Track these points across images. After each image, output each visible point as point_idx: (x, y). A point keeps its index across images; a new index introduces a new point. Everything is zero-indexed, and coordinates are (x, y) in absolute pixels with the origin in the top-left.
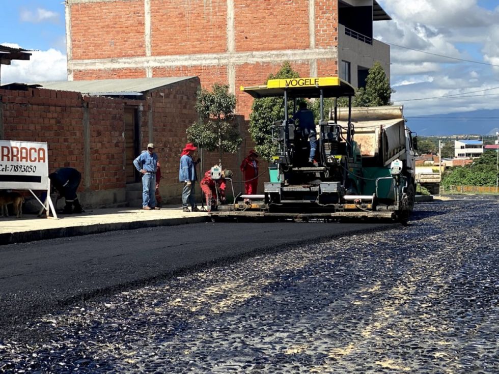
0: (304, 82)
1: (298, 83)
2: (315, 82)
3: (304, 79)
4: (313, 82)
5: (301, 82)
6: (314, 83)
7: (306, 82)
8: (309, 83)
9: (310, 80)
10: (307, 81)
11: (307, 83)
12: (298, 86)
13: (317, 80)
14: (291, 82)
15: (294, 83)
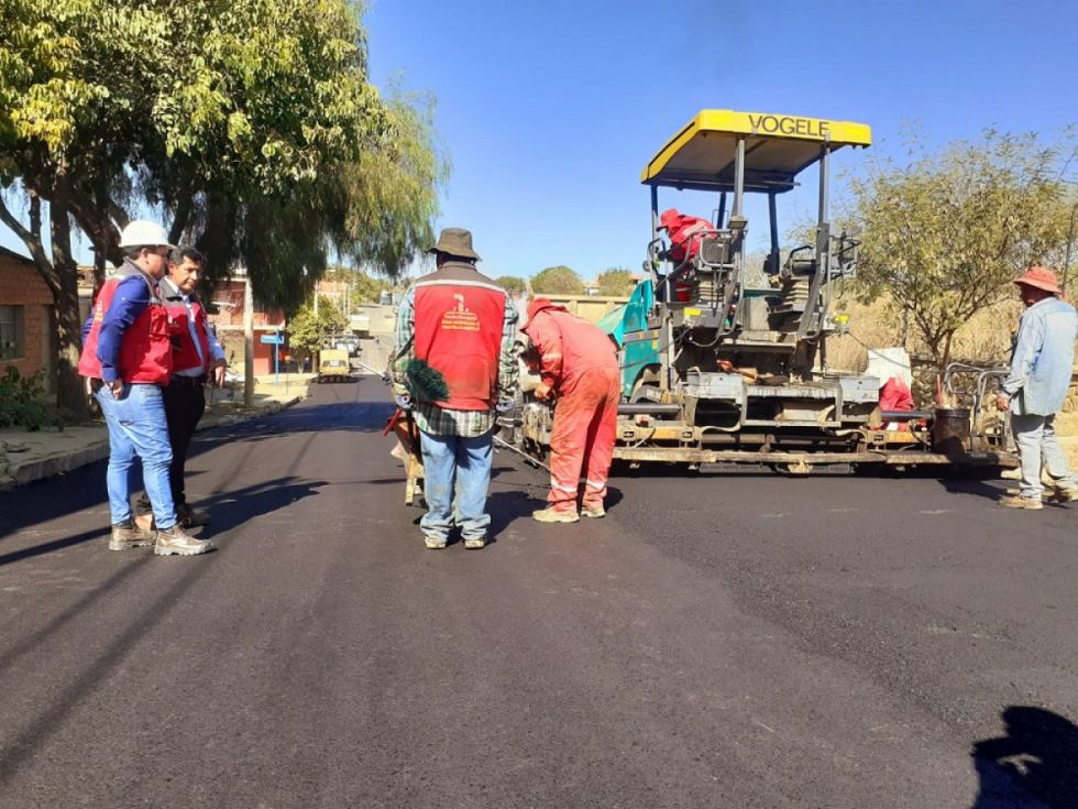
0: (794, 125)
1: (779, 125)
2: (821, 128)
3: (795, 118)
4: (815, 129)
5: (787, 125)
6: (818, 132)
7: (798, 126)
8: (805, 130)
9: (809, 123)
10: (800, 123)
11: (800, 130)
12: (778, 133)
13: (824, 126)
14: (762, 121)
15: (770, 124)
